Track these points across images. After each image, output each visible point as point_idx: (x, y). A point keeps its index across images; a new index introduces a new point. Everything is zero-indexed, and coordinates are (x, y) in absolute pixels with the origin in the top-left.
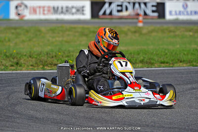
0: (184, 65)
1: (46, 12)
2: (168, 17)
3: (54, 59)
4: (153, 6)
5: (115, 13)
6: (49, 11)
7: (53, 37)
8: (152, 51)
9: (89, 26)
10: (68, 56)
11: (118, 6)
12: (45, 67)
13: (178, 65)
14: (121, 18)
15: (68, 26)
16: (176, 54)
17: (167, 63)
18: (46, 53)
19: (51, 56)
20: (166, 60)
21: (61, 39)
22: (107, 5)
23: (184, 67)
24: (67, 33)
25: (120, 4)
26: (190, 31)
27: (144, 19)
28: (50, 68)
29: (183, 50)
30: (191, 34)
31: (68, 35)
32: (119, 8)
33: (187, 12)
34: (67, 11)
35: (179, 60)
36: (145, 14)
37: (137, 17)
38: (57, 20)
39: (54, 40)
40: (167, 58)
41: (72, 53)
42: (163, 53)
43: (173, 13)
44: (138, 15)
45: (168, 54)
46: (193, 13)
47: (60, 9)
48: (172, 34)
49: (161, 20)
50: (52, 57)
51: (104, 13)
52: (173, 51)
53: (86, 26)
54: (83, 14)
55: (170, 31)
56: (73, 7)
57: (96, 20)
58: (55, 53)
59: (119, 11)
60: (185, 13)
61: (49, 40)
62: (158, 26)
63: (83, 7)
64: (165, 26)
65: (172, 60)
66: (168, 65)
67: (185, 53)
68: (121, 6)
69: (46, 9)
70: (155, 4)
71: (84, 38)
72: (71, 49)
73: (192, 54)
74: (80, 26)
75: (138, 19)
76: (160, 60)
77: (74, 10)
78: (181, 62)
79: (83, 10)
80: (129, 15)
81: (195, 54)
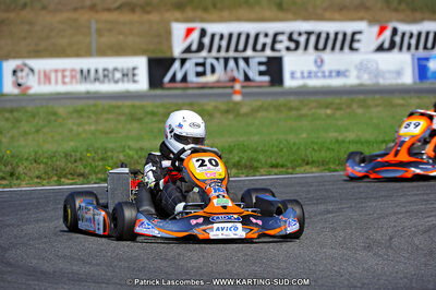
0: (314, 170)
1: (67, 80)
2: (289, 82)
3: (78, 164)
4: (260, 64)
5: (192, 78)
6: (72, 77)
7: (79, 125)
8: (255, 146)
9: (145, 103)
10: (103, 159)
11: (197, 64)
12: (63, 180)
13: (302, 169)
14: (203, 87)
15: (107, 103)
16: (299, 148)
17: (282, 166)
18: (63, 155)
19: (73, 159)
20: (280, 161)
21: (93, 128)
22: (177, 64)
23: (313, 172)
24: (105, 116)
25: (201, 61)
26: (327, 107)
27: (243, 87)
28: (71, 182)
29: (312, 143)
30: (329, 111)
31: (107, 120)
32: (200, 69)
33: (323, 72)
34: (105, 76)
35: (303, 160)
36: (247, 78)
37: (231, 84)
38: (88, 93)
39: (81, 129)
40: (282, 157)
41: (109, 154)
42: (275, 149)
43: (298, 75)
44: (234, 80)
45: (285, 150)
46: (334, 74)
47: (92, 72)
48: (294, 113)
49: (276, 89)
50: (75, 161)
51: (173, 79)
52: (294, 144)
53: (137, 103)
54: (134, 81)
55: (291, 109)
56: (116, 69)
57: (158, 92)
58: (81, 153)
59: (199, 74)
60: (320, 74)
61: (71, 131)
62: (269, 100)
63: (134, 69)
64: (282, 100)
65: (291, 162)
66: (284, 170)
67: (316, 147)
68: (203, 65)
69: (67, 73)
70: (264, 60)
71: (135, 125)
72: (110, 145)
73: (329, 149)
74: (128, 103)
75: (232, 87)
76: (269, 161)
77: (118, 75)
78: (307, 164)
79: (134, 75)
80: (218, 81)
81: (333, 150)
